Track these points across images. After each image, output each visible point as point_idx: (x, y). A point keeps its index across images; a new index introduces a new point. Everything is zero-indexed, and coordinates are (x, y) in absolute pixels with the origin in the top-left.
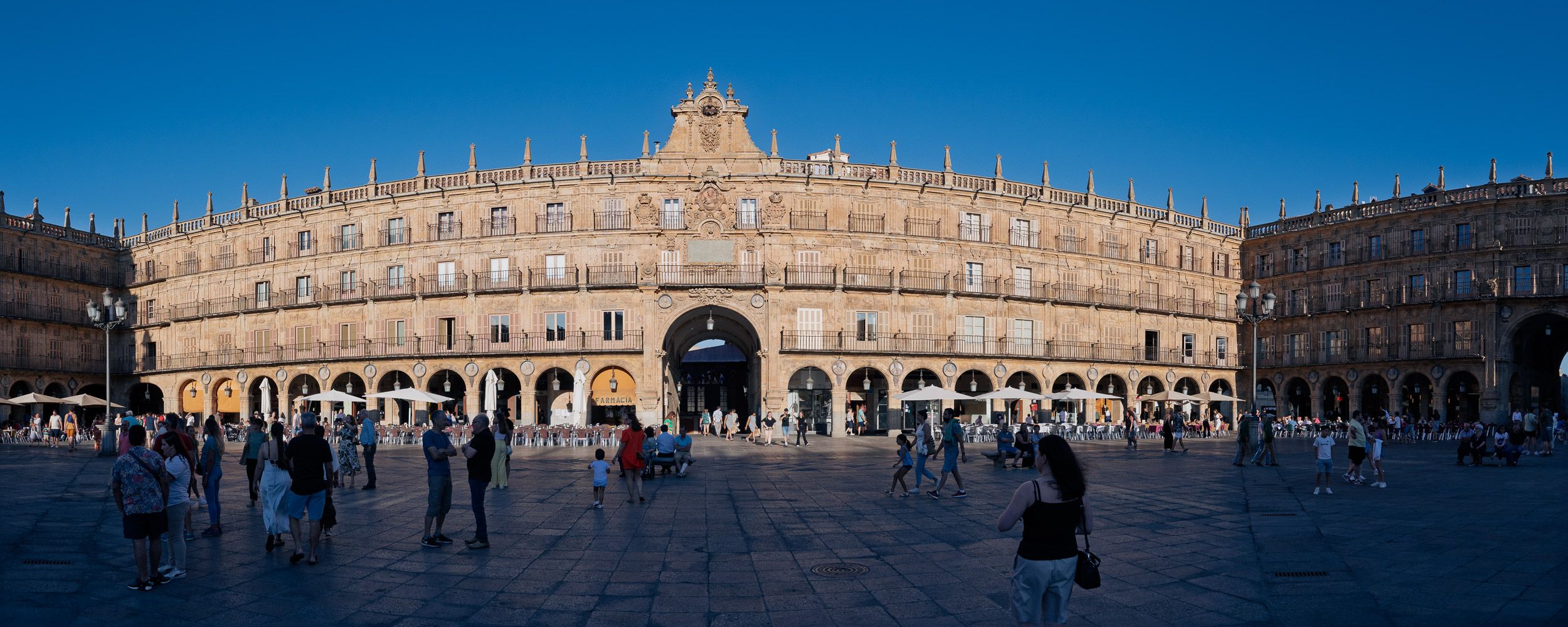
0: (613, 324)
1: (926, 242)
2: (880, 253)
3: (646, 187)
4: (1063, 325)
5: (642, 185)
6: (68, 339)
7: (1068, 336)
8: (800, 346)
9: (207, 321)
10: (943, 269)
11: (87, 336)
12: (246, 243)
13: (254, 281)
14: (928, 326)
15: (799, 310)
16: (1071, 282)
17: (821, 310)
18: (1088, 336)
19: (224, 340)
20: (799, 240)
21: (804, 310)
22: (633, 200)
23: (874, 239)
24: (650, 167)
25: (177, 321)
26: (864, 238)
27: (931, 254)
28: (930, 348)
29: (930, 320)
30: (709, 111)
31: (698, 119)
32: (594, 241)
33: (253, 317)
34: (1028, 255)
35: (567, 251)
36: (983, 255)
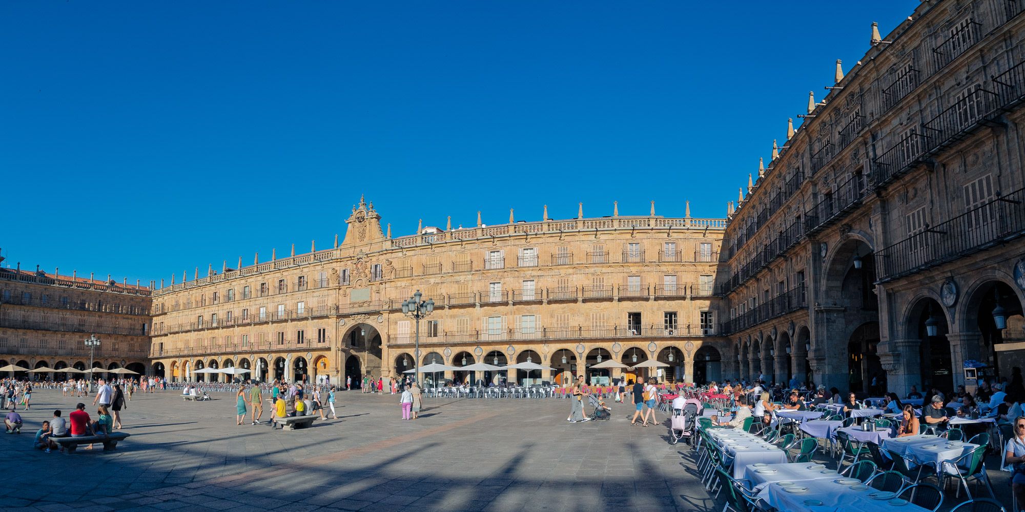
0: (322, 334)
1: (464, 275)
2: (440, 285)
3: (334, 265)
4: (557, 316)
5: (333, 264)
6: (122, 341)
7: (561, 324)
8: (399, 342)
9: (181, 334)
10: (475, 289)
11: (132, 339)
12: (196, 297)
13: (197, 315)
14: (465, 326)
15: (398, 322)
16: (563, 285)
17: (409, 322)
18: (575, 321)
19: (187, 342)
20: (399, 284)
21: (401, 322)
22: (330, 271)
23: (435, 277)
24: (336, 254)
25: (171, 334)
26: (430, 278)
27: (468, 281)
28: (467, 339)
29: (467, 321)
30: (361, 220)
31: (357, 224)
32: (315, 294)
33: (196, 333)
34: (530, 272)
35: (305, 300)
36: (499, 277)
